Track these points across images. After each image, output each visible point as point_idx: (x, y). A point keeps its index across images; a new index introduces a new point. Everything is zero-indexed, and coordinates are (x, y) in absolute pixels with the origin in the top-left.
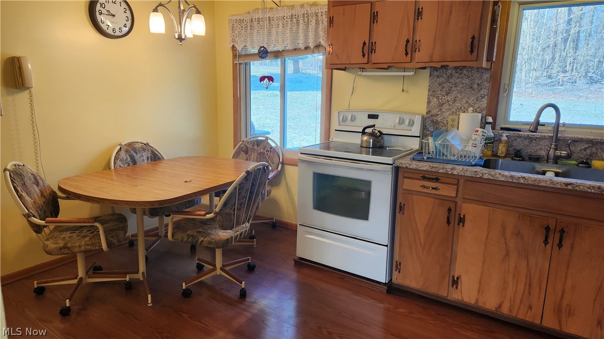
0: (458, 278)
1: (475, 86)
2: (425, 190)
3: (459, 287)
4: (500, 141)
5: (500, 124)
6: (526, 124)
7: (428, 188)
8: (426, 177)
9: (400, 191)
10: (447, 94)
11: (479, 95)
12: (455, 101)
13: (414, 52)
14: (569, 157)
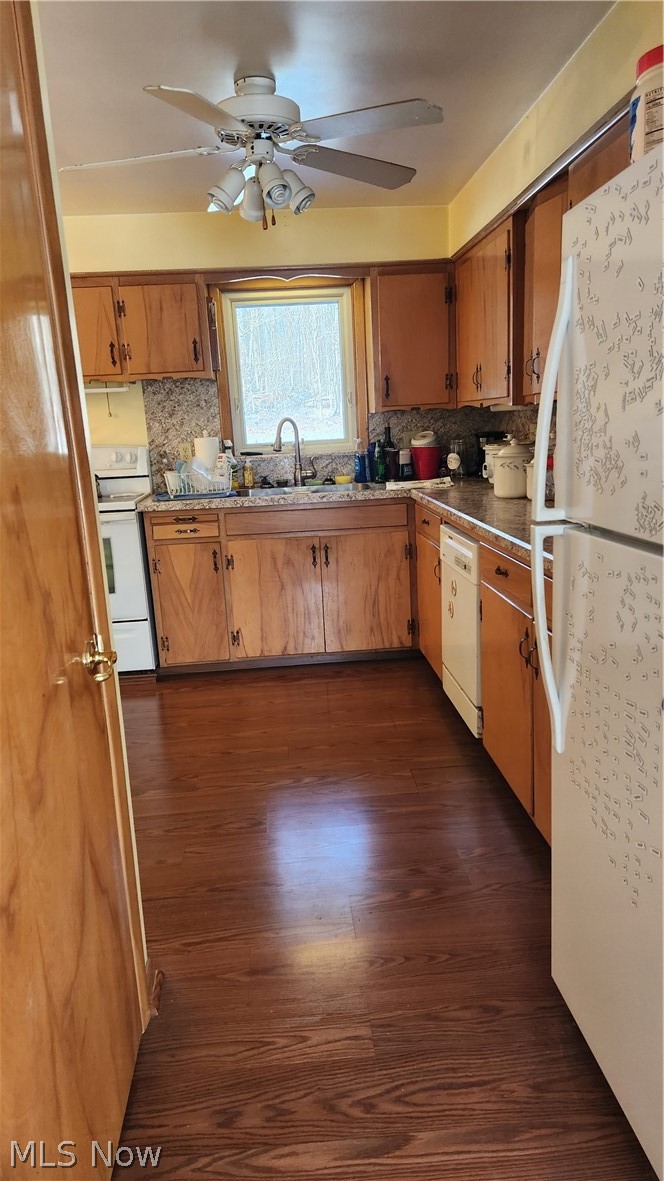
0: (238, 633)
1: (203, 404)
2: (183, 535)
3: (241, 643)
4: (244, 468)
5: (239, 450)
6: (266, 445)
7: (186, 531)
8: (180, 519)
9: (150, 544)
10: (171, 416)
11: (209, 414)
12: (182, 425)
13: (124, 361)
14: (314, 476)
